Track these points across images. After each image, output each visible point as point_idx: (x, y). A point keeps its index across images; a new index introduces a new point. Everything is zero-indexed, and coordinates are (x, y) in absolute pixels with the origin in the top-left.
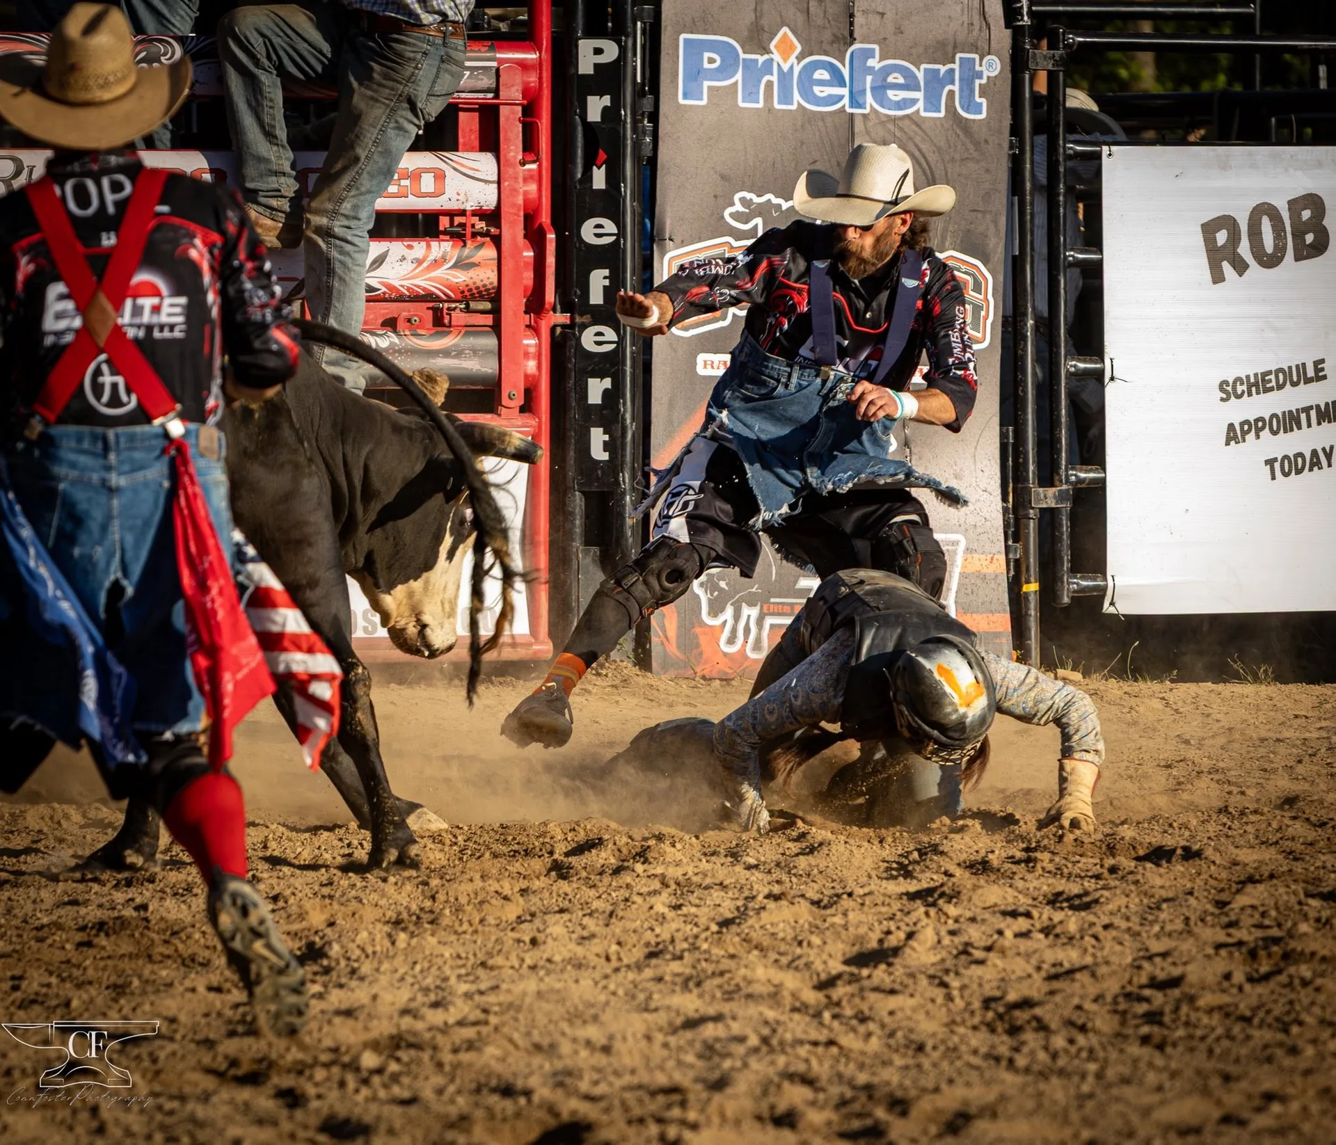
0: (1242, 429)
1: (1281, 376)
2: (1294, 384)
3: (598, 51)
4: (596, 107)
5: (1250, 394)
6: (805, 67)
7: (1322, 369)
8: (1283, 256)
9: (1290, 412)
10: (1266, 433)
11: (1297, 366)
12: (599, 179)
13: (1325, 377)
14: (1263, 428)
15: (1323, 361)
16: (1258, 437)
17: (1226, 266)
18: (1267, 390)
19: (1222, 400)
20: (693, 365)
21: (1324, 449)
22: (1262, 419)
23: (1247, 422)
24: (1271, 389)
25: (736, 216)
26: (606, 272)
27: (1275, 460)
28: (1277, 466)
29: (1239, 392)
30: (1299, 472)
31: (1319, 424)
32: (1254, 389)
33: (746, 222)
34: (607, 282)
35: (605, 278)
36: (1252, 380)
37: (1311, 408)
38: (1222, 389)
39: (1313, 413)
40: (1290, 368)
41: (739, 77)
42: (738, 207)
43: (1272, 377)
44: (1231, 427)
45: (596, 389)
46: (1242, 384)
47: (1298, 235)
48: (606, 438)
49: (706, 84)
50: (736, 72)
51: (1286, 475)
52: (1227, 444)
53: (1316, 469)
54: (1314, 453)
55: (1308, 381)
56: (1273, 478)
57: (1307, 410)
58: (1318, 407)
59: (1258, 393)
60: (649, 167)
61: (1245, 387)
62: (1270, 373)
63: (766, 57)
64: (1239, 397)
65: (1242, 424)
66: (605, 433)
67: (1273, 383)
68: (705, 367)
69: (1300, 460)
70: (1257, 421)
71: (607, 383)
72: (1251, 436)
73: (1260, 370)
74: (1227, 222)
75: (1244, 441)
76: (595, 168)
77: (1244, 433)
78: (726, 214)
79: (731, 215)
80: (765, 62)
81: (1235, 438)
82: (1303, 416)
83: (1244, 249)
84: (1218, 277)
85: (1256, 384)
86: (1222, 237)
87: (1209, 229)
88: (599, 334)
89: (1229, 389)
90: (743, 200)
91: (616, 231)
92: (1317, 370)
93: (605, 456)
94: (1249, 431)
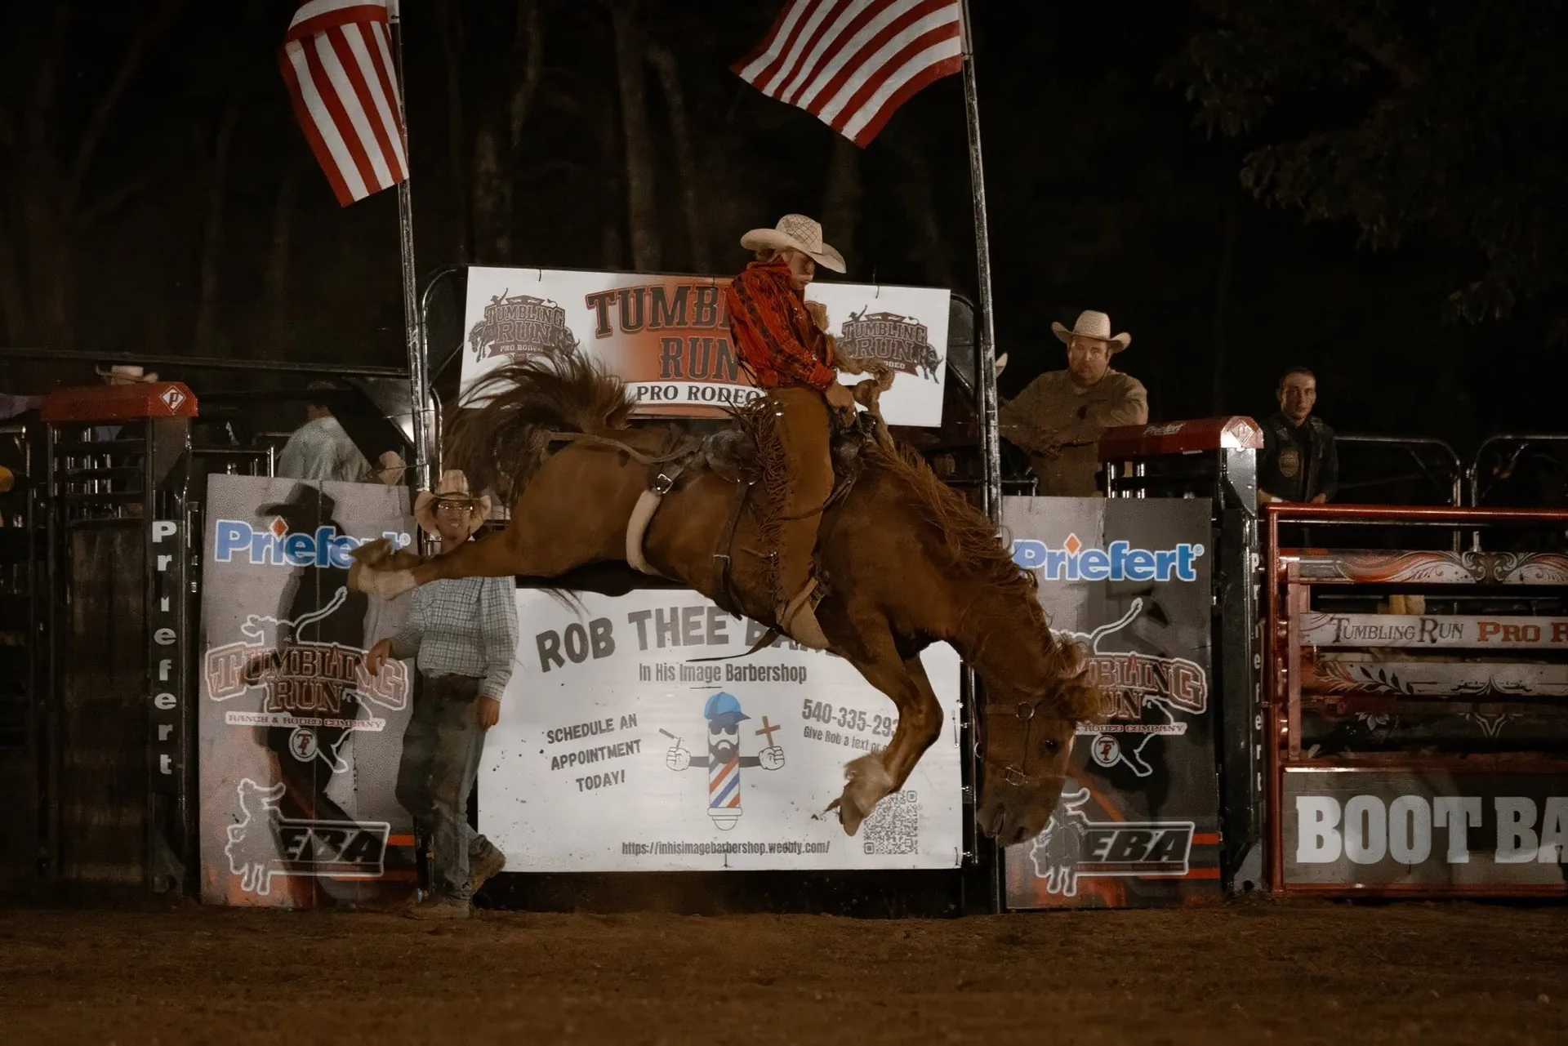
0: (561, 760)
1: (585, 728)
2: (593, 734)
3: (165, 529)
4: (163, 562)
5: (566, 740)
6: (291, 539)
7: (611, 725)
8: (586, 656)
9: (592, 751)
10: (576, 763)
11: (596, 723)
12: (165, 605)
13: (613, 729)
14: (574, 760)
15: (611, 720)
16: (571, 765)
17: (551, 661)
18: (576, 737)
19: (550, 742)
20: (223, 719)
21: (612, 773)
22: (574, 754)
23: (565, 756)
24: (579, 736)
25: (249, 629)
26: (169, 661)
27: (583, 779)
28: (583, 782)
29: (560, 738)
30: (597, 787)
31: (609, 757)
32: (569, 736)
33: (254, 633)
34: (170, 667)
35: (169, 664)
36: (568, 731)
37: (604, 748)
38: (549, 736)
39: (605, 751)
40: (591, 724)
41: (250, 545)
42: (249, 624)
43: (580, 729)
44: (555, 759)
45: (164, 732)
46: (561, 733)
47: (596, 643)
48: (170, 761)
49: (231, 549)
50: (248, 542)
51: (589, 788)
52: (553, 769)
53: (607, 785)
54: (606, 775)
55: (602, 731)
56: (581, 790)
57: (602, 749)
58: (609, 747)
59: (571, 738)
60: (196, 601)
61: (563, 735)
62: (579, 726)
63: (267, 534)
64: (559, 741)
65: (562, 757)
66: (169, 758)
67: (581, 733)
68: (230, 720)
69: (598, 780)
70: (571, 755)
71: (170, 728)
72: (567, 765)
73: (572, 725)
74: (552, 635)
75: (563, 767)
76: (162, 599)
77: (563, 763)
78: (242, 627)
79: (246, 628)
80: (267, 536)
81: (557, 765)
82: (599, 753)
83: (562, 651)
84: (546, 668)
85: (570, 733)
86: (548, 644)
87: (541, 639)
88: (166, 698)
89: (554, 736)
90: (252, 619)
91: (174, 636)
92: (608, 725)
93: (168, 772)
94: (566, 762)
